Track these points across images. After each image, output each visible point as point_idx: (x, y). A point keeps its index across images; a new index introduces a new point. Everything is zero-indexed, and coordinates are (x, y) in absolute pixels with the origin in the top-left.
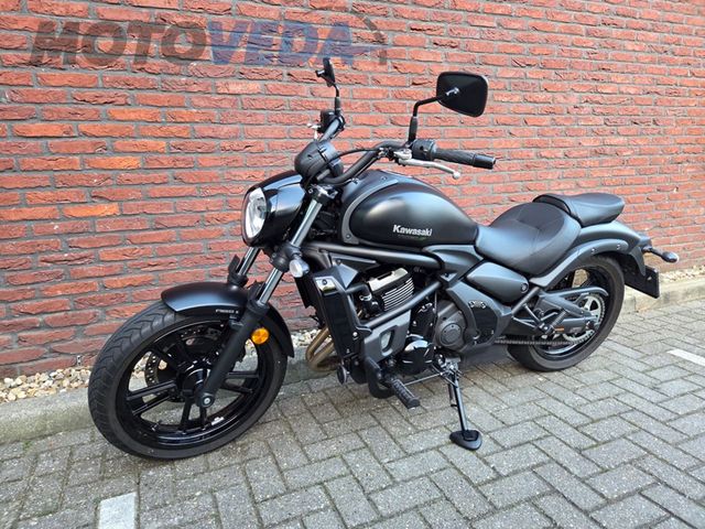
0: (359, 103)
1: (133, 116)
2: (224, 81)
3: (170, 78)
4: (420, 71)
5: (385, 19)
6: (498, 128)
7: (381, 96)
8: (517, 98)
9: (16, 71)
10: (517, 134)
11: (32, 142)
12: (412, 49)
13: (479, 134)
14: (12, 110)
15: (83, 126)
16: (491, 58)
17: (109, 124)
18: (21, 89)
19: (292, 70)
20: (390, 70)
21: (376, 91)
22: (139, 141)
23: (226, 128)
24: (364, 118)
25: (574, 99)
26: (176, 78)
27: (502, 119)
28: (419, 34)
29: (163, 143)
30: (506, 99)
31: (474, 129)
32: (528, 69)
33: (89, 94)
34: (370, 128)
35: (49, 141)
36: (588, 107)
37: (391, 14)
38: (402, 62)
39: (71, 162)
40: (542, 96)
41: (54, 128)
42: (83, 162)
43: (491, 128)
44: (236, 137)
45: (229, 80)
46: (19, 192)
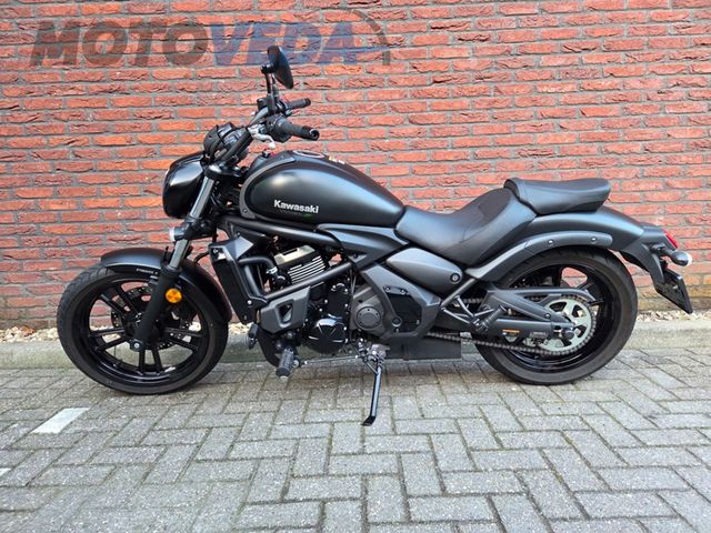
0: (375, 104)
1: (175, 127)
3: (204, 94)
4: (441, 69)
5: (402, 23)
6: (544, 122)
7: (397, 96)
8: (569, 88)
9: (97, 97)
10: (570, 126)
11: (106, 149)
12: (432, 48)
13: (518, 130)
14: (93, 126)
15: (140, 136)
16: (529, 47)
17: (158, 134)
18: (100, 110)
19: (308, 80)
20: (408, 71)
21: (391, 92)
24: (379, 119)
25: (657, 83)
26: (208, 94)
27: (549, 111)
28: (440, 33)
30: (553, 90)
31: (512, 124)
32: (584, 55)
33: (145, 112)
34: (385, 129)
35: (117, 148)
36: (680, 92)
37: (409, 16)
38: (421, 62)
39: (131, 164)
40: (606, 83)
41: (120, 139)
42: (139, 164)
43: (534, 122)
45: (251, 93)
46: (97, 186)
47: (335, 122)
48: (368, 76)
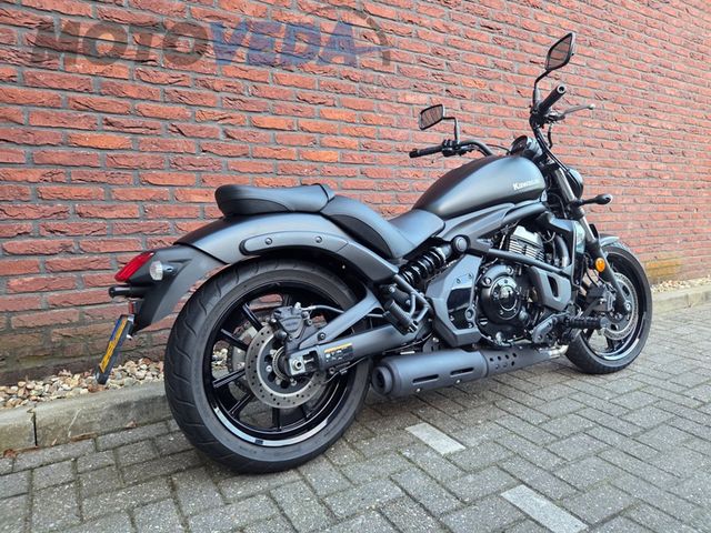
0: (493, 118)
1: (337, 116)
2: (403, 91)
3: (366, 86)
7: (507, 114)
8: (597, 125)
9: (259, 68)
11: (263, 132)
14: (252, 102)
15: (302, 122)
16: (581, 90)
17: (320, 122)
18: (260, 84)
19: (450, 87)
21: (505, 110)
22: (340, 138)
23: (401, 132)
26: (370, 86)
27: (588, 141)
29: (356, 141)
32: (605, 102)
33: (308, 94)
35: (276, 133)
36: (642, 138)
37: (518, 47)
39: (291, 152)
40: (614, 125)
41: (281, 122)
42: (299, 153)
43: (579, 148)
44: (407, 140)
45: (406, 91)
46: (250, 176)
47: (467, 130)
48: (491, 93)
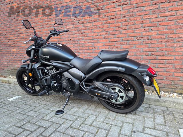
0: (95, 26)
2: (66, 26)
4: (113, 15)
5: (102, 3)
6: (145, 28)
7: (101, 24)
8: (155, 16)
9: (40, 29)
10: (155, 29)
12: (110, 9)
13: (137, 31)
16: (141, 4)
18: (40, 32)
19: (79, 21)
20: (104, 16)
21: (99, 23)
23: (66, 36)
24: (96, 30)
27: (147, 25)
28: (113, 4)
30: (149, 18)
31: (134, 30)
32: (160, 5)
34: (97, 33)
38: (107, 13)
40: (170, 13)
43: (142, 28)
44: (68, 38)
45: (67, 26)
48: (94, 19)
